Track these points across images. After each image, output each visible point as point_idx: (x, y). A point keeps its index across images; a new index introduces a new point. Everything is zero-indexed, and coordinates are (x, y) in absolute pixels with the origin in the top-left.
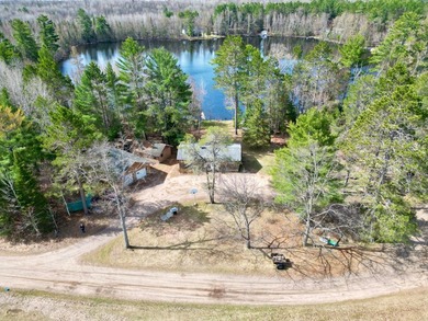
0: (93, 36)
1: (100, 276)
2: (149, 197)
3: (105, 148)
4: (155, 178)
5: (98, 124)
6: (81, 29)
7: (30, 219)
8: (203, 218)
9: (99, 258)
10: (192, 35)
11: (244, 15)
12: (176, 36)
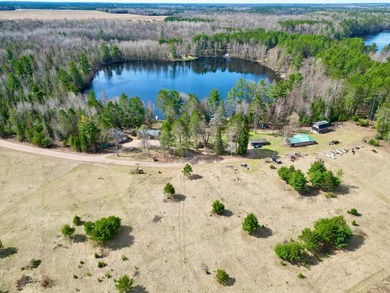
0: (110, 59)
1: (111, 161)
2: (126, 145)
3: (113, 129)
4: (129, 140)
5: (112, 121)
7: (93, 148)
8: (141, 151)
9: (111, 157)
10: (175, 57)
11: (213, 43)
12: (164, 58)
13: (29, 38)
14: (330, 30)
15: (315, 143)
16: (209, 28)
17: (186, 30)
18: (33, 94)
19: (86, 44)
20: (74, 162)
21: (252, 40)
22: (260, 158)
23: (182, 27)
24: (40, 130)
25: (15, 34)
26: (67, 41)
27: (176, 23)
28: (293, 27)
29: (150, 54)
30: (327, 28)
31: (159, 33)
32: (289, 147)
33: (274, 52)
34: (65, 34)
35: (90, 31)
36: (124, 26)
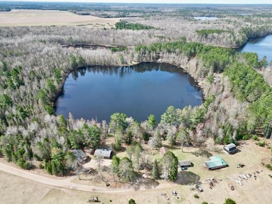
0: (77, 65)
1: (74, 185)
4: (89, 159)
6: (71, 62)
7: (61, 173)
8: (97, 173)
9: (73, 181)
10: (123, 63)
11: (150, 52)
12: (115, 64)
13: (19, 44)
14: (232, 39)
15: (227, 166)
16: (147, 35)
17: (131, 37)
18: (19, 113)
19: (60, 52)
20: (47, 186)
21: (177, 50)
22: (186, 184)
23: (128, 34)
24: (22, 153)
25: (10, 41)
26: (46, 49)
27: (123, 30)
28: (207, 35)
29: (105, 61)
30: (230, 37)
31: (111, 39)
32: (207, 171)
33: (193, 62)
34: (45, 42)
35: (63, 37)
36: (87, 33)
